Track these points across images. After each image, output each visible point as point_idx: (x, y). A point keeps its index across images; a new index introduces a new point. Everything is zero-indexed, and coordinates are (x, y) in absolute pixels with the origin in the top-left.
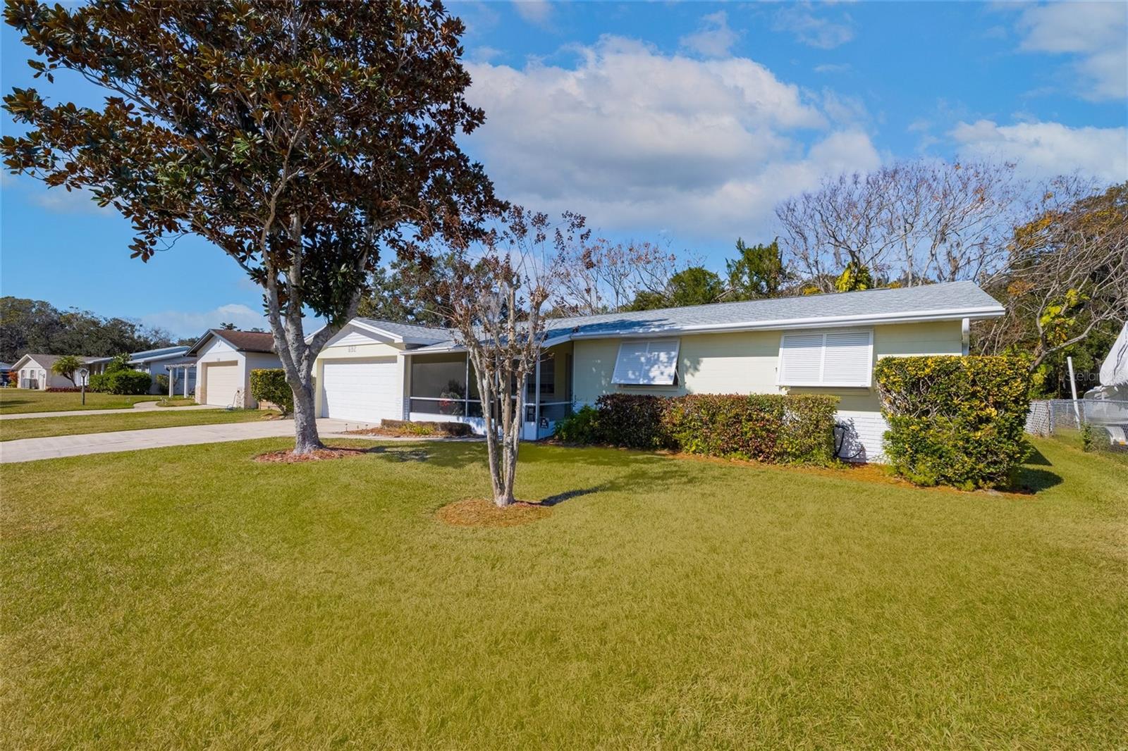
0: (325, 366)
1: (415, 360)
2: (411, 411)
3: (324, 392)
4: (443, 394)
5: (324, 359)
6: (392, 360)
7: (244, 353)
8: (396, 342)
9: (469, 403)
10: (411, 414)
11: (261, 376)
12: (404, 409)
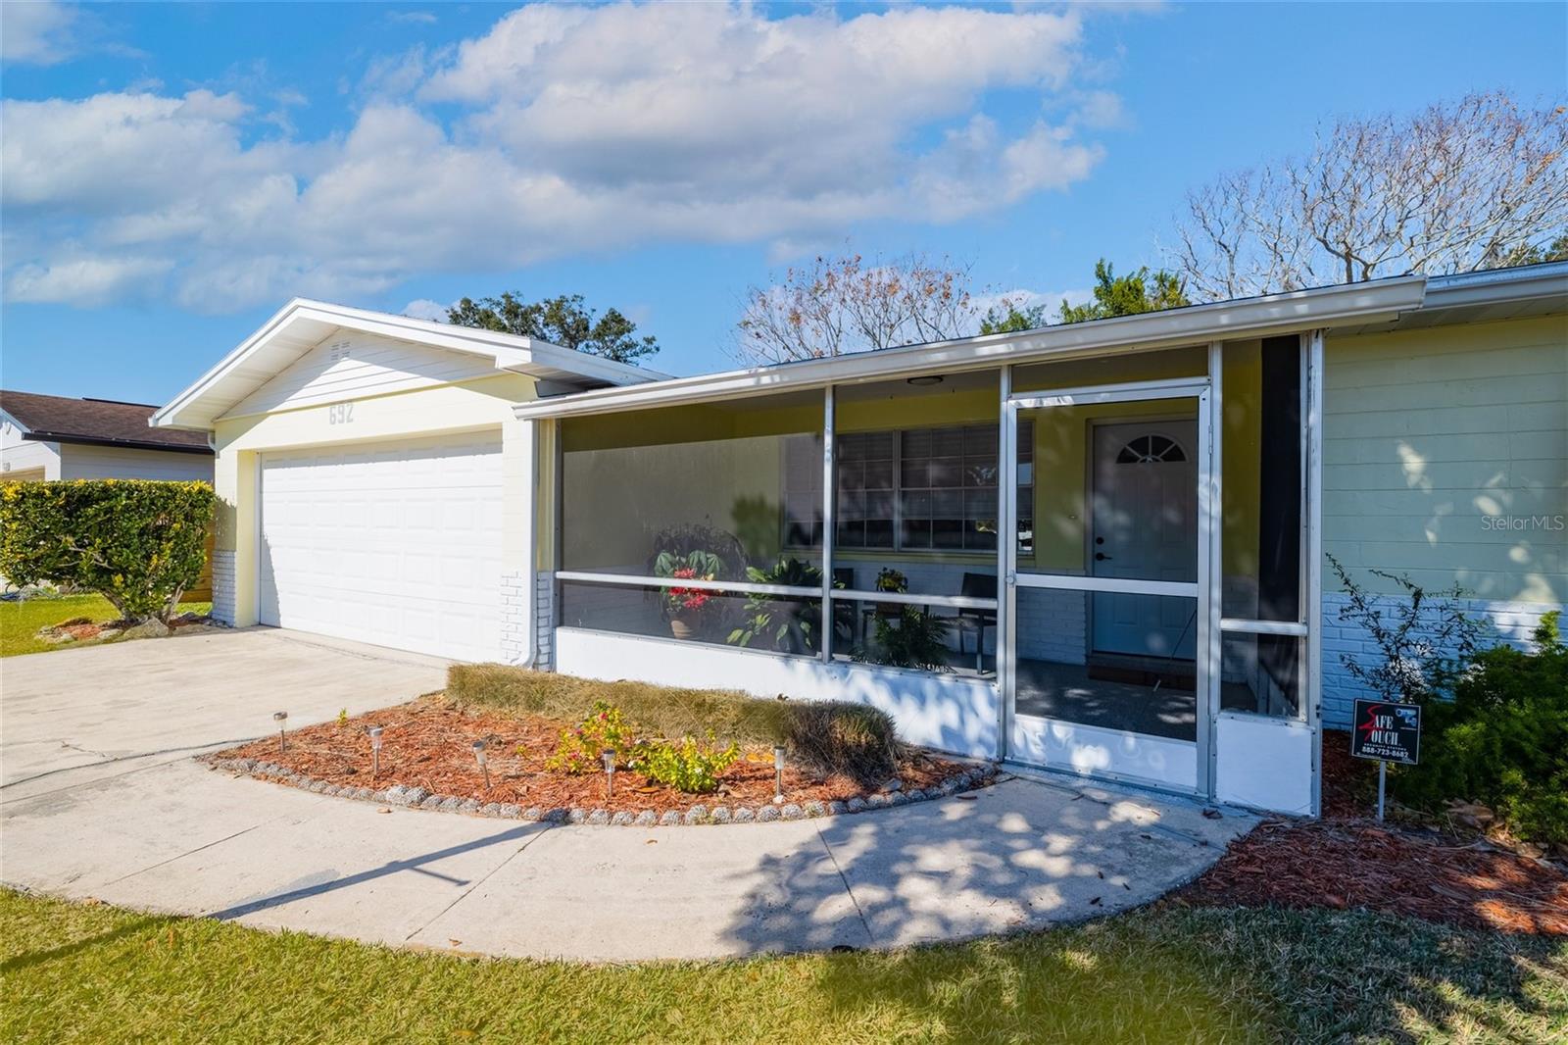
0: (266, 472)
1: (570, 434)
2: (561, 624)
3: (262, 549)
4: (663, 559)
5: (260, 453)
6: (486, 441)
7: (57, 445)
8: (500, 364)
9: (835, 601)
10: (563, 635)
11: (17, 504)
12: (536, 618)
